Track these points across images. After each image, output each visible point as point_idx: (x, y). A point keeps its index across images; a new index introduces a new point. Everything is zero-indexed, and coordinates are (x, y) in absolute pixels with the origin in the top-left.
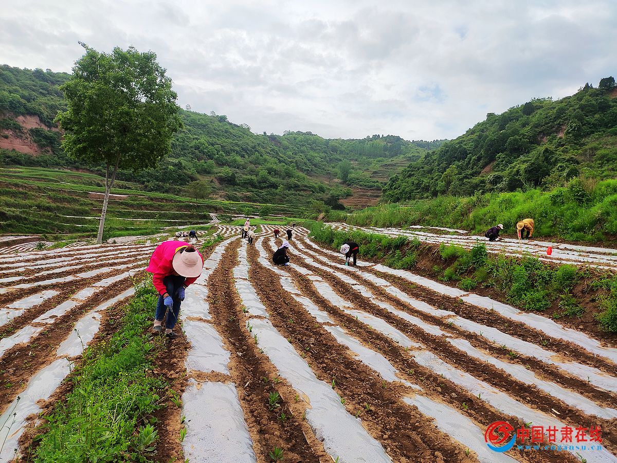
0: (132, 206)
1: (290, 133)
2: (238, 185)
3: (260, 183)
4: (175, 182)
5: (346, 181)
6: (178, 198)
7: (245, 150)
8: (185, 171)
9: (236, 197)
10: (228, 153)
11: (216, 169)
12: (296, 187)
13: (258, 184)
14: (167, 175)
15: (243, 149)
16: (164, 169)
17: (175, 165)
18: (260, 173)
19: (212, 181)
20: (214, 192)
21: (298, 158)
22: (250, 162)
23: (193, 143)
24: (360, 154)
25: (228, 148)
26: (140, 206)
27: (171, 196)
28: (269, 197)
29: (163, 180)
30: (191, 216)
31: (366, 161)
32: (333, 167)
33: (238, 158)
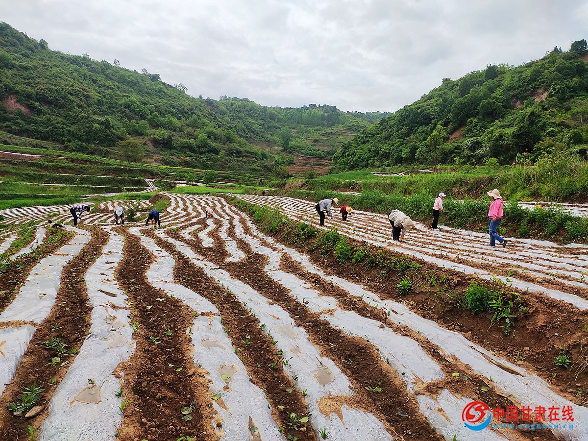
0: (46, 168)
1: (226, 99)
2: (175, 148)
3: (199, 147)
4: (102, 142)
5: (287, 149)
6: (106, 160)
7: (182, 112)
8: (113, 131)
9: (173, 162)
10: (162, 114)
11: (150, 131)
12: (238, 153)
13: (196, 149)
14: (92, 134)
15: (179, 111)
16: (88, 128)
17: (101, 123)
18: (199, 137)
19: (145, 144)
20: (148, 156)
21: (236, 123)
22: (187, 125)
23: (123, 101)
24: (298, 123)
25: (163, 108)
26: (56, 169)
27: (96, 157)
28: (210, 163)
29: (87, 141)
30: (122, 182)
31: (304, 129)
32: (272, 135)
33: (174, 120)
